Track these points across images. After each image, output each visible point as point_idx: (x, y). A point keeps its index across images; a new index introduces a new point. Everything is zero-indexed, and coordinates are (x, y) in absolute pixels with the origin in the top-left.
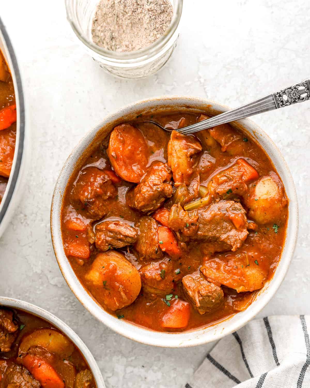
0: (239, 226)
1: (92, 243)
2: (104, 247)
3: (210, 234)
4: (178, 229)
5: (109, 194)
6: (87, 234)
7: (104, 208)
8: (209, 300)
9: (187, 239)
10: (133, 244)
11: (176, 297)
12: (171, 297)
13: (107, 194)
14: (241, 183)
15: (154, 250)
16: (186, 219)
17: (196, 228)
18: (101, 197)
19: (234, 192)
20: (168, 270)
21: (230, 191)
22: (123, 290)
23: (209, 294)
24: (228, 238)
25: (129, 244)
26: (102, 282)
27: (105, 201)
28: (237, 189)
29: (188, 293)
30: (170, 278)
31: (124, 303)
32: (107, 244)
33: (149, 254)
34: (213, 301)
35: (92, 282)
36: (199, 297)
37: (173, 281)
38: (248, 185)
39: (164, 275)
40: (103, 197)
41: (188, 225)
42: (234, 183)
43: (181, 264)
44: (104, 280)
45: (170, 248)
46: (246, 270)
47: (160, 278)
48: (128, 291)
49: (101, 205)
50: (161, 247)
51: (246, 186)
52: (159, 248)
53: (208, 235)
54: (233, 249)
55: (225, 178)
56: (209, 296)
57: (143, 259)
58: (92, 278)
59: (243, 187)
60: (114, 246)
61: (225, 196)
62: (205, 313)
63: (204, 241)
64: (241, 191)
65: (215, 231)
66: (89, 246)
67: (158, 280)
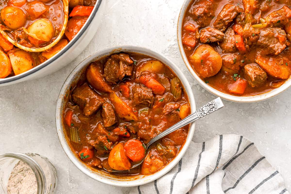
0: (282, 42)
1: (198, 38)
2: (205, 40)
3: (265, 43)
4: (247, 37)
5: (211, 14)
6: (196, 33)
7: (207, 21)
8: (260, 78)
9: (250, 44)
10: (221, 40)
11: (239, 76)
12: (237, 75)
13: (210, 14)
14: (286, 18)
15: (232, 46)
16: (253, 32)
17: (258, 37)
18: (207, 14)
19: (281, 22)
20: (238, 59)
21: (279, 21)
22: (212, 66)
23: (260, 75)
24: (274, 47)
25: (219, 40)
26: (200, 60)
27: (208, 17)
28: (283, 21)
29: (248, 73)
30: (238, 64)
31: (211, 74)
32: (207, 38)
33: (229, 49)
34: (262, 79)
35: (195, 60)
36: (254, 75)
37: (240, 66)
38: (289, 20)
39: (235, 61)
40: (207, 15)
41: (254, 35)
42: (282, 17)
43: (245, 57)
44: (202, 59)
45: (241, 46)
46: (281, 67)
47: (233, 63)
48: (214, 67)
49: (206, 19)
50: (236, 44)
51: (288, 20)
52: (235, 45)
53: (263, 43)
54: (276, 53)
55: (277, 14)
56: (260, 76)
57: (225, 51)
58: (195, 57)
59: (286, 20)
60: (211, 40)
61: (276, 24)
62: (255, 87)
63: (260, 47)
64: (285, 22)
65: (267, 42)
66: (196, 40)
67: (232, 63)
